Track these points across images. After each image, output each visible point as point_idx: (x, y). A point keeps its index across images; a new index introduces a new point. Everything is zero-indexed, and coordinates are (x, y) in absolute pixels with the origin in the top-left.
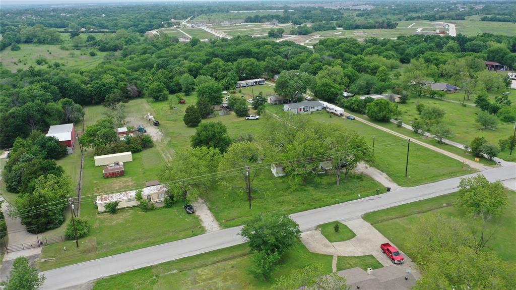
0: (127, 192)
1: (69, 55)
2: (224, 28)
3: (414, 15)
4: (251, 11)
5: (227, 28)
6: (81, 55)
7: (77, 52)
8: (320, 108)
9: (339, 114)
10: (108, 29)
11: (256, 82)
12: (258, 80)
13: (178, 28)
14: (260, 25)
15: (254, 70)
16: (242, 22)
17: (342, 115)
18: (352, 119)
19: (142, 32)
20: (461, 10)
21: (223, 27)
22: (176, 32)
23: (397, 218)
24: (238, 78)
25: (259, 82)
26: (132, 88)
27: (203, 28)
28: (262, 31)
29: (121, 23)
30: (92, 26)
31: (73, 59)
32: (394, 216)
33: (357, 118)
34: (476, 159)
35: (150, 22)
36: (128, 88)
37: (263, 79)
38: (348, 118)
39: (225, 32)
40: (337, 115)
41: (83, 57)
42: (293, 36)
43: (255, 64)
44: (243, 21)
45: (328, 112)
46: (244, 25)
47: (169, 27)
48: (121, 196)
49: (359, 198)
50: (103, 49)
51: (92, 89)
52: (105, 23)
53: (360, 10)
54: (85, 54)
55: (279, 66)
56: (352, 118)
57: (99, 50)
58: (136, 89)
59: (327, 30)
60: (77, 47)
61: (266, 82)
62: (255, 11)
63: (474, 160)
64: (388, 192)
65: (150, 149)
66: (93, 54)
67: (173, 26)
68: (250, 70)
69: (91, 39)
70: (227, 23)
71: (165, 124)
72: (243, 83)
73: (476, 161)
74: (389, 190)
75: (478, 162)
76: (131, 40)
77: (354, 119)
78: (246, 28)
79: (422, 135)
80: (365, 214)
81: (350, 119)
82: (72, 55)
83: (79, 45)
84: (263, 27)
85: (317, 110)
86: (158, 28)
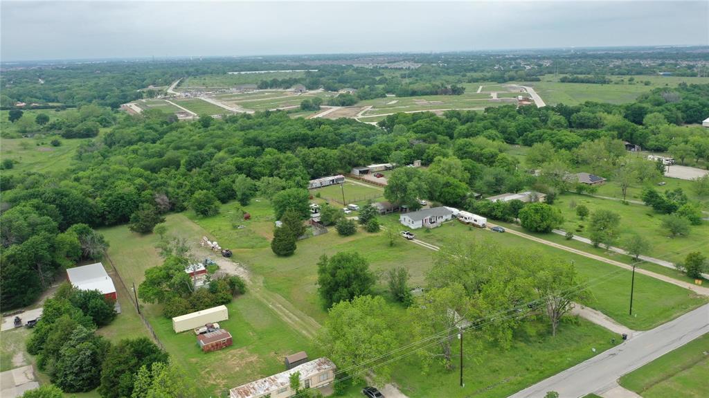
0: (272, 377)
1: (19, 145)
2: (233, 98)
3: (475, 75)
4: (257, 72)
5: (236, 98)
6: (38, 145)
7: (31, 141)
8: (449, 217)
9: (481, 225)
10: (58, 102)
11: (333, 181)
12: (336, 177)
13: (165, 98)
14: (282, 92)
15: (329, 164)
16: (254, 89)
17: (484, 226)
18: (501, 232)
19: (115, 106)
20: (528, 67)
21: (231, 96)
22: (165, 105)
23: (663, 380)
24: (309, 177)
25: (337, 180)
26: (163, 200)
27: (203, 99)
28: (288, 101)
29: (78, 94)
30: (34, 99)
31: (27, 151)
32: (656, 378)
33: (507, 230)
34: (696, 281)
35: (122, 91)
36: (157, 200)
37: (342, 176)
38: (495, 230)
39: (238, 104)
40: (478, 226)
41: (42, 148)
42: (335, 108)
43: (328, 156)
44: (256, 86)
45: (463, 223)
46: (260, 93)
47: (151, 97)
48: (267, 384)
49: (595, 354)
50: (69, 136)
51: (105, 205)
52: (52, 95)
53: (402, 68)
54: (43, 144)
55: (358, 156)
56: (501, 230)
57: (63, 136)
58: (168, 200)
59: (375, 98)
60: (24, 133)
61: (346, 180)
62: (263, 72)
63: (694, 283)
64: (625, 341)
65: (242, 296)
66: (56, 144)
67: (156, 96)
68: (323, 164)
69: (42, 120)
70: (234, 90)
71: (240, 254)
72: (316, 182)
73: (697, 284)
74: (625, 337)
75: (700, 285)
76: (105, 120)
77: (504, 232)
78: (264, 97)
79: (607, 250)
80: (620, 379)
81: (498, 231)
82: (25, 147)
83: (28, 129)
84: (286, 95)
85: (447, 220)
86: (134, 99)
